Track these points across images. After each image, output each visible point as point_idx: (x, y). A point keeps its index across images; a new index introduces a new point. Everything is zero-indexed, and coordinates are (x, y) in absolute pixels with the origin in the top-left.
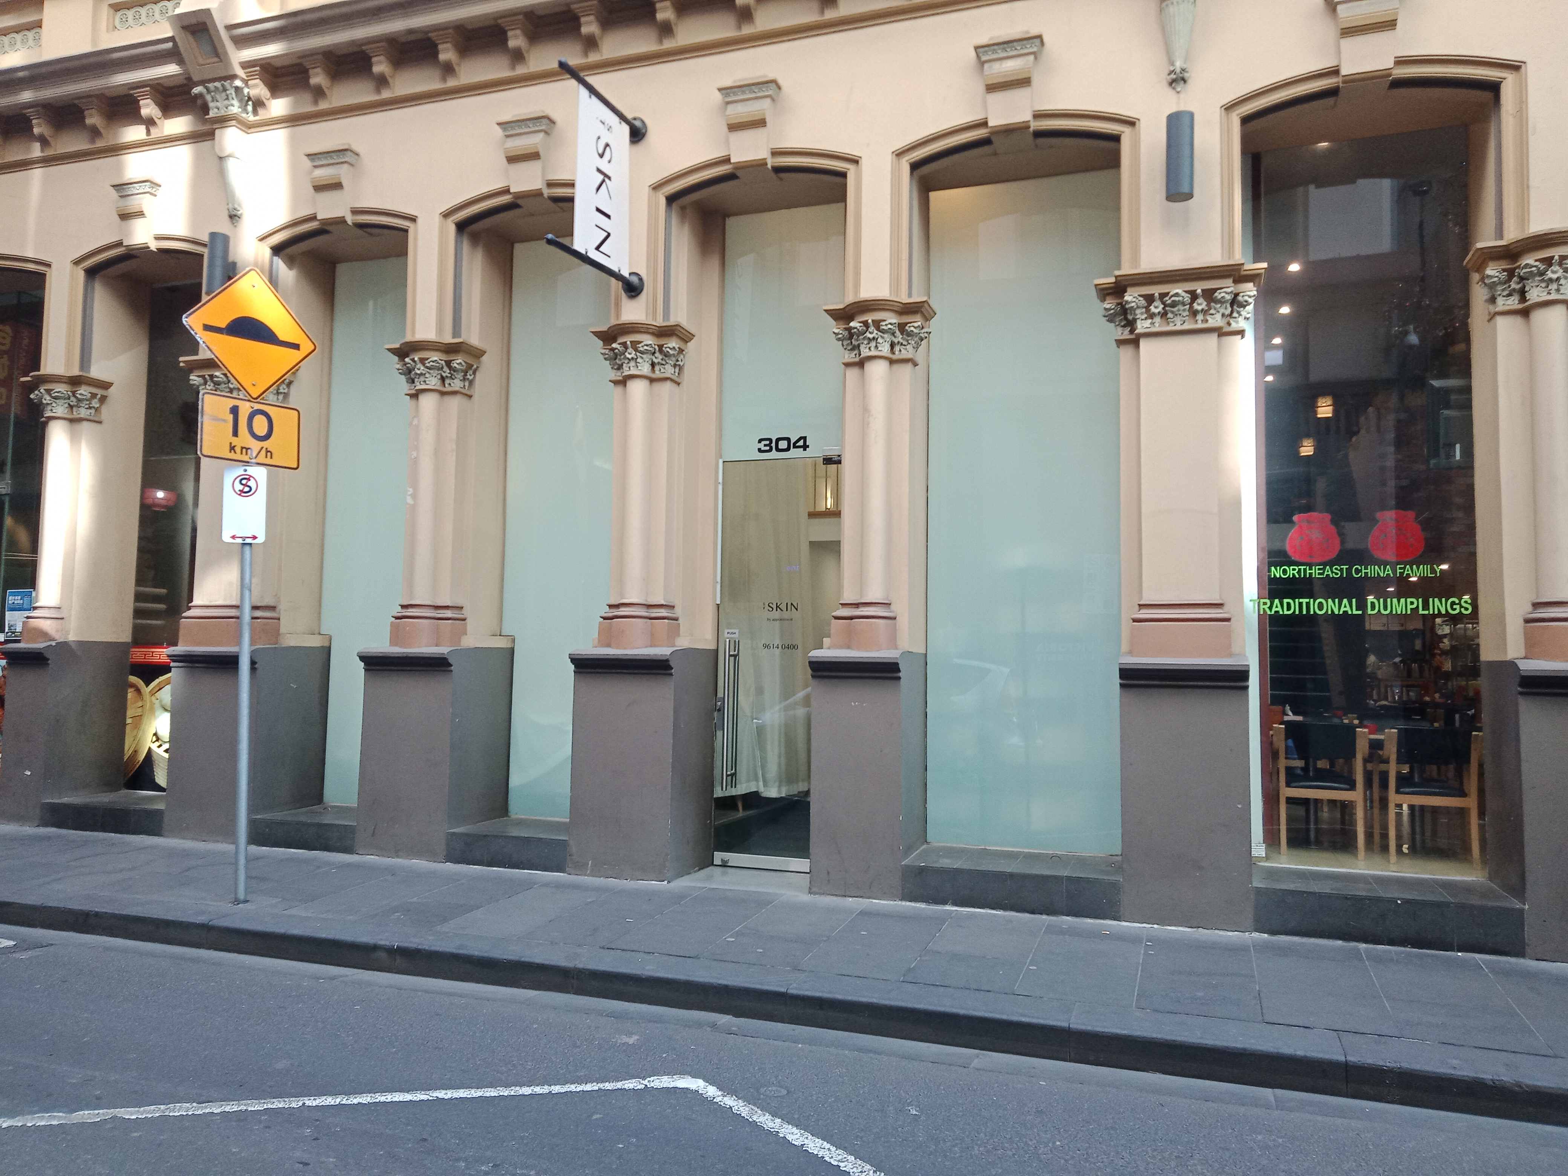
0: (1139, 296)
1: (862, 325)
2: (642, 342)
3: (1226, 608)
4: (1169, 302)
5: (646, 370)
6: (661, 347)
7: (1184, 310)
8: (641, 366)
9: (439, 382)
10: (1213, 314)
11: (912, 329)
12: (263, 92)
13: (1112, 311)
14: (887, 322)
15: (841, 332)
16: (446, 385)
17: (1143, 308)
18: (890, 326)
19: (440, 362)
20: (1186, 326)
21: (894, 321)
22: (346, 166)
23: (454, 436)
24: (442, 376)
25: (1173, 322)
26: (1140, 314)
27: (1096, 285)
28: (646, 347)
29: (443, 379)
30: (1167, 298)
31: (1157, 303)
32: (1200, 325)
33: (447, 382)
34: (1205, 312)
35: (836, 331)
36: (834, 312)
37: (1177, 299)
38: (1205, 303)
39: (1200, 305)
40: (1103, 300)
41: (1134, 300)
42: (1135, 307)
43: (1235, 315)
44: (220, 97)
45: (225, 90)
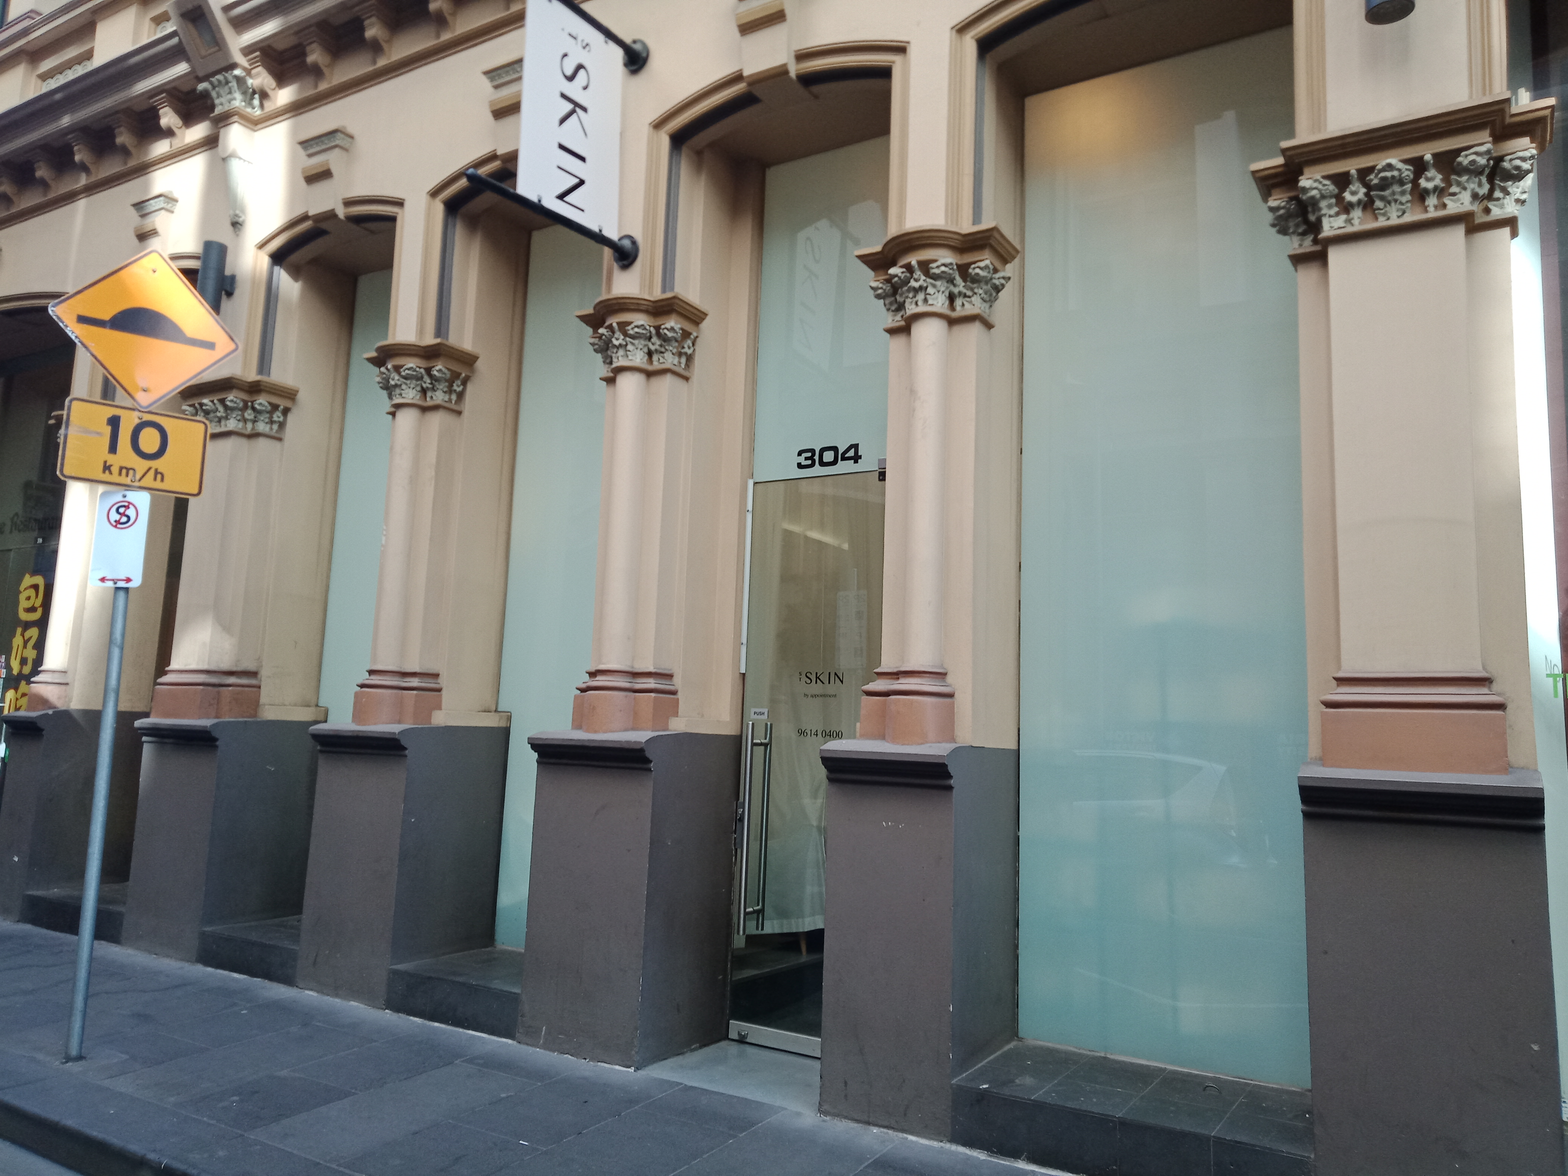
0: (1324, 177)
1: (904, 270)
2: (632, 323)
3: (1495, 687)
4: (1376, 181)
5: (638, 360)
6: (658, 328)
7: (1403, 193)
8: (632, 355)
9: (419, 395)
10: (1454, 194)
11: (978, 271)
12: (266, 81)
13: (1282, 212)
14: (938, 263)
15: (881, 285)
16: (428, 399)
17: (1331, 197)
18: (943, 268)
19: (418, 369)
20: (1408, 218)
21: (948, 260)
22: (337, 150)
23: (433, 460)
24: (422, 387)
25: (1384, 215)
26: (1327, 208)
27: (1254, 173)
28: (636, 330)
29: (424, 391)
30: (1372, 177)
31: (1356, 186)
32: (1432, 214)
33: (429, 394)
34: (1440, 192)
35: (874, 284)
36: (869, 258)
37: (1388, 174)
38: (1440, 176)
39: (1432, 180)
40: (1266, 196)
41: (1316, 185)
42: (1318, 196)
43: (1498, 194)
44: (223, 91)
45: (227, 82)
